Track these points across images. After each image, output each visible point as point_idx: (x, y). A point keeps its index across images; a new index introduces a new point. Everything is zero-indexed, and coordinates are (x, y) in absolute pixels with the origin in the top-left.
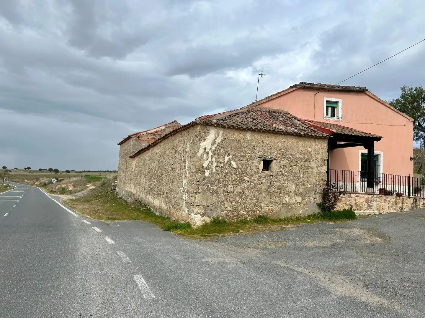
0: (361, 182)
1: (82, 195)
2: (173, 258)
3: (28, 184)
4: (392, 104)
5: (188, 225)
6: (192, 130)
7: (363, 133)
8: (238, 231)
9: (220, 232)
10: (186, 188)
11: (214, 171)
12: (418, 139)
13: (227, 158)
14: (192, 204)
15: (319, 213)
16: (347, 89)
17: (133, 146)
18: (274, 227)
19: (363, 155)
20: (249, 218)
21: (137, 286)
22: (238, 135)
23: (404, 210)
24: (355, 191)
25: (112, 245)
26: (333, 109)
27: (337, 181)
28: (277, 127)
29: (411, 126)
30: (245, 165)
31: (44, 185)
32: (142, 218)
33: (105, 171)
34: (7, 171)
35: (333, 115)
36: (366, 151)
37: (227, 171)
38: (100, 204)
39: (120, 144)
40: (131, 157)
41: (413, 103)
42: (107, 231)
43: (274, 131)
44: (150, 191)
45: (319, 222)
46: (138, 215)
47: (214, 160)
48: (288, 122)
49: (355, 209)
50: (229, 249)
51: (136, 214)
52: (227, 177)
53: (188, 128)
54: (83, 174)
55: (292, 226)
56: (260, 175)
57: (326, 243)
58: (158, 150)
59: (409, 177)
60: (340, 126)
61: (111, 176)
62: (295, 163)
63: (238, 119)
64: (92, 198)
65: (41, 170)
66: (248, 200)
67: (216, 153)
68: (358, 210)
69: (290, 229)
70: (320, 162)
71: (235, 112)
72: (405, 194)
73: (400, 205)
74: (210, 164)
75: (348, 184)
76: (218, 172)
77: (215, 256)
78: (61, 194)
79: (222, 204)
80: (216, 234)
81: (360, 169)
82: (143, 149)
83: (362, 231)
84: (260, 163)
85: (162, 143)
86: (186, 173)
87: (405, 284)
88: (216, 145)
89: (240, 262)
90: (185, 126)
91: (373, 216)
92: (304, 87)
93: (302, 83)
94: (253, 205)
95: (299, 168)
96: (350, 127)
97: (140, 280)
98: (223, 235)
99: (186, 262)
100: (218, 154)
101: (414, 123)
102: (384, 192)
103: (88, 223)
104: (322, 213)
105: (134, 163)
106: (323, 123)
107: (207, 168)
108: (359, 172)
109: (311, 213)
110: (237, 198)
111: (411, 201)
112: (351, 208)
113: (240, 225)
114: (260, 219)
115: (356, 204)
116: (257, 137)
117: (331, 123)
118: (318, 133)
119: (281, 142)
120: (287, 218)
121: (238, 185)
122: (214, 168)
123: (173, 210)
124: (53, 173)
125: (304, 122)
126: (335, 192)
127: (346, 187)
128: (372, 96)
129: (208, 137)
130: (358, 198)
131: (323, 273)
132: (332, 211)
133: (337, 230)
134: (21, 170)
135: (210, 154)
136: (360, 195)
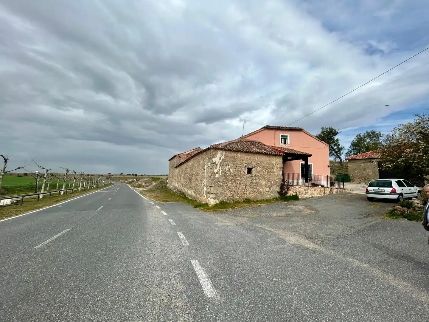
0: (302, 180)
1: (149, 188)
2: (198, 223)
3: (121, 182)
4: (317, 137)
5: (207, 205)
6: (209, 152)
7: (302, 152)
8: (234, 208)
9: (224, 208)
10: (205, 184)
11: (220, 174)
12: (331, 156)
13: (227, 167)
14: (208, 193)
15: (279, 197)
16: (292, 129)
17: (176, 161)
18: (254, 205)
19: (302, 165)
20: (240, 200)
21: (179, 238)
22: (233, 154)
23: (325, 195)
24: (298, 184)
25: (166, 215)
26: (285, 140)
27: (288, 179)
28: (255, 150)
29: (328, 149)
30: (238, 171)
31: (130, 183)
32: (181, 200)
33: (162, 175)
34: (111, 175)
35: (285, 143)
36: (304, 163)
37: (227, 174)
38: (159, 193)
39: (170, 160)
40: (176, 167)
41: (328, 136)
42: (163, 208)
43: (253, 152)
44: (186, 186)
45: (279, 202)
46: (180, 199)
47: (220, 168)
48: (261, 147)
49: (298, 194)
50: (229, 218)
51: (178, 198)
52: (228, 178)
53: (206, 151)
54: (150, 177)
55: (264, 204)
56: (246, 176)
57: (283, 214)
58: (190, 163)
59: (328, 176)
60: (289, 149)
61: (165, 178)
62: (265, 170)
63: (233, 146)
64: (155, 190)
65: (128, 174)
66: (240, 190)
67: (222, 164)
68: (300, 195)
69: (263, 206)
70: (279, 169)
71: (231, 142)
72: (326, 186)
73: (323, 192)
74: (218, 171)
75: (294, 181)
76: (223, 175)
77: (221, 222)
78: (138, 187)
79: (225, 192)
80: (222, 209)
81: (300, 173)
82: (182, 163)
83: (303, 207)
84: (246, 170)
85: (192, 160)
86: (205, 176)
87: (328, 236)
88: (221, 160)
89: (236, 225)
90: (204, 150)
91: (308, 198)
92: (268, 128)
93: (267, 126)
94: (242, 193)
95: (267, 172)
96: (294, 150)
97: (181, 235)
98: (226, 210)
99: (206, 225)
100: (223, 165)
101: (329, 147)
102: (314, 185)
103: (152, 203)
104: (280, 197)
105: (177, 170)
106: (280, 147)
107: (217, 173)
108: (300, 174)
109: (274, 197)
110: (234, 189)
111: (329, 190)
112: (297, 194)
113: (235, 204)
114: (246, 201)
115: (299, 192)
116: (244, 156)
117: (284, 147)
118: (277, 153)
119: (257, 158)
120: (261, 200)
121: (234, 182)
122: (220, 173)
123: (198, 196)
124: (135, 176)
125: (269, 147)
126: (288, 185)
127: (293, 182)
128: (305, 132)
129: (217, 156)
130: (300, 188)
131: (282, 231)
132: (286, 196)
133: (289, 206)
134: (118, 175)
135: (218, 165)
136: (301, 187)
